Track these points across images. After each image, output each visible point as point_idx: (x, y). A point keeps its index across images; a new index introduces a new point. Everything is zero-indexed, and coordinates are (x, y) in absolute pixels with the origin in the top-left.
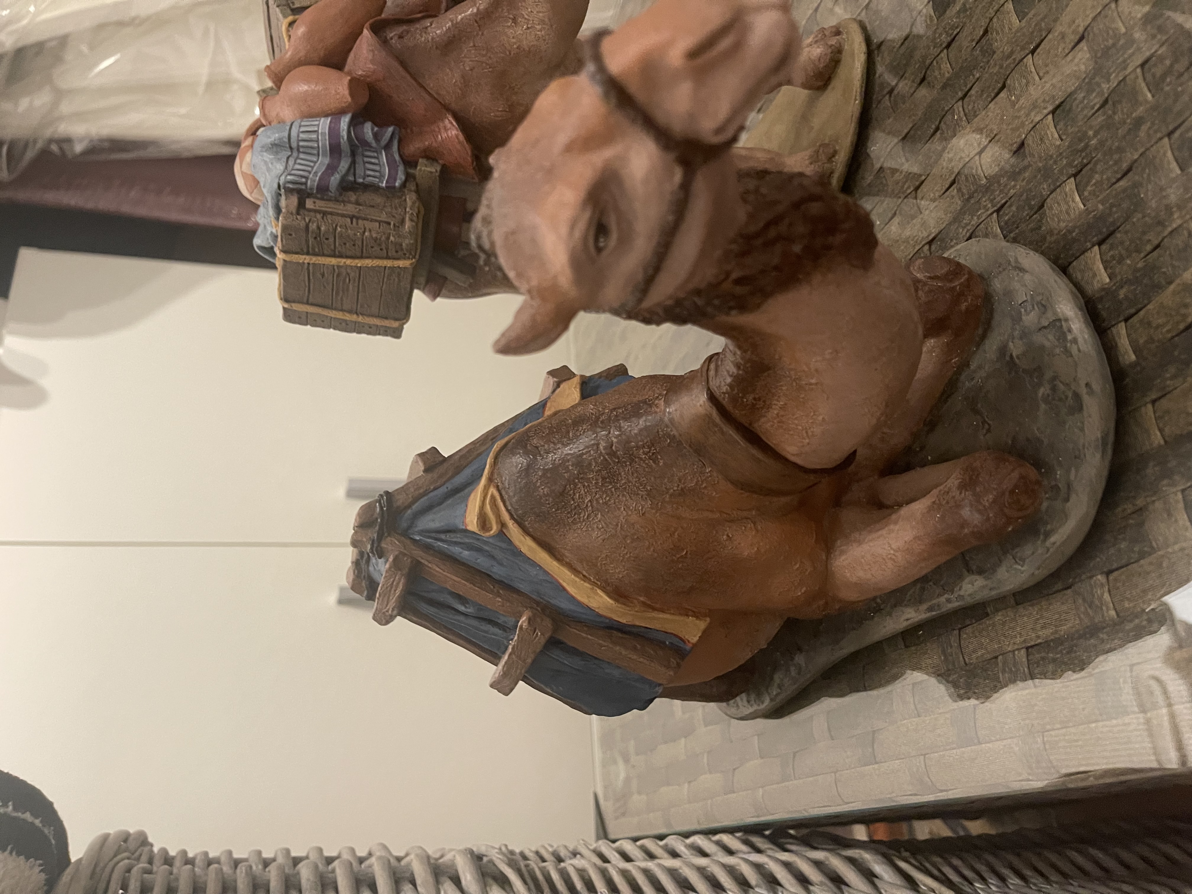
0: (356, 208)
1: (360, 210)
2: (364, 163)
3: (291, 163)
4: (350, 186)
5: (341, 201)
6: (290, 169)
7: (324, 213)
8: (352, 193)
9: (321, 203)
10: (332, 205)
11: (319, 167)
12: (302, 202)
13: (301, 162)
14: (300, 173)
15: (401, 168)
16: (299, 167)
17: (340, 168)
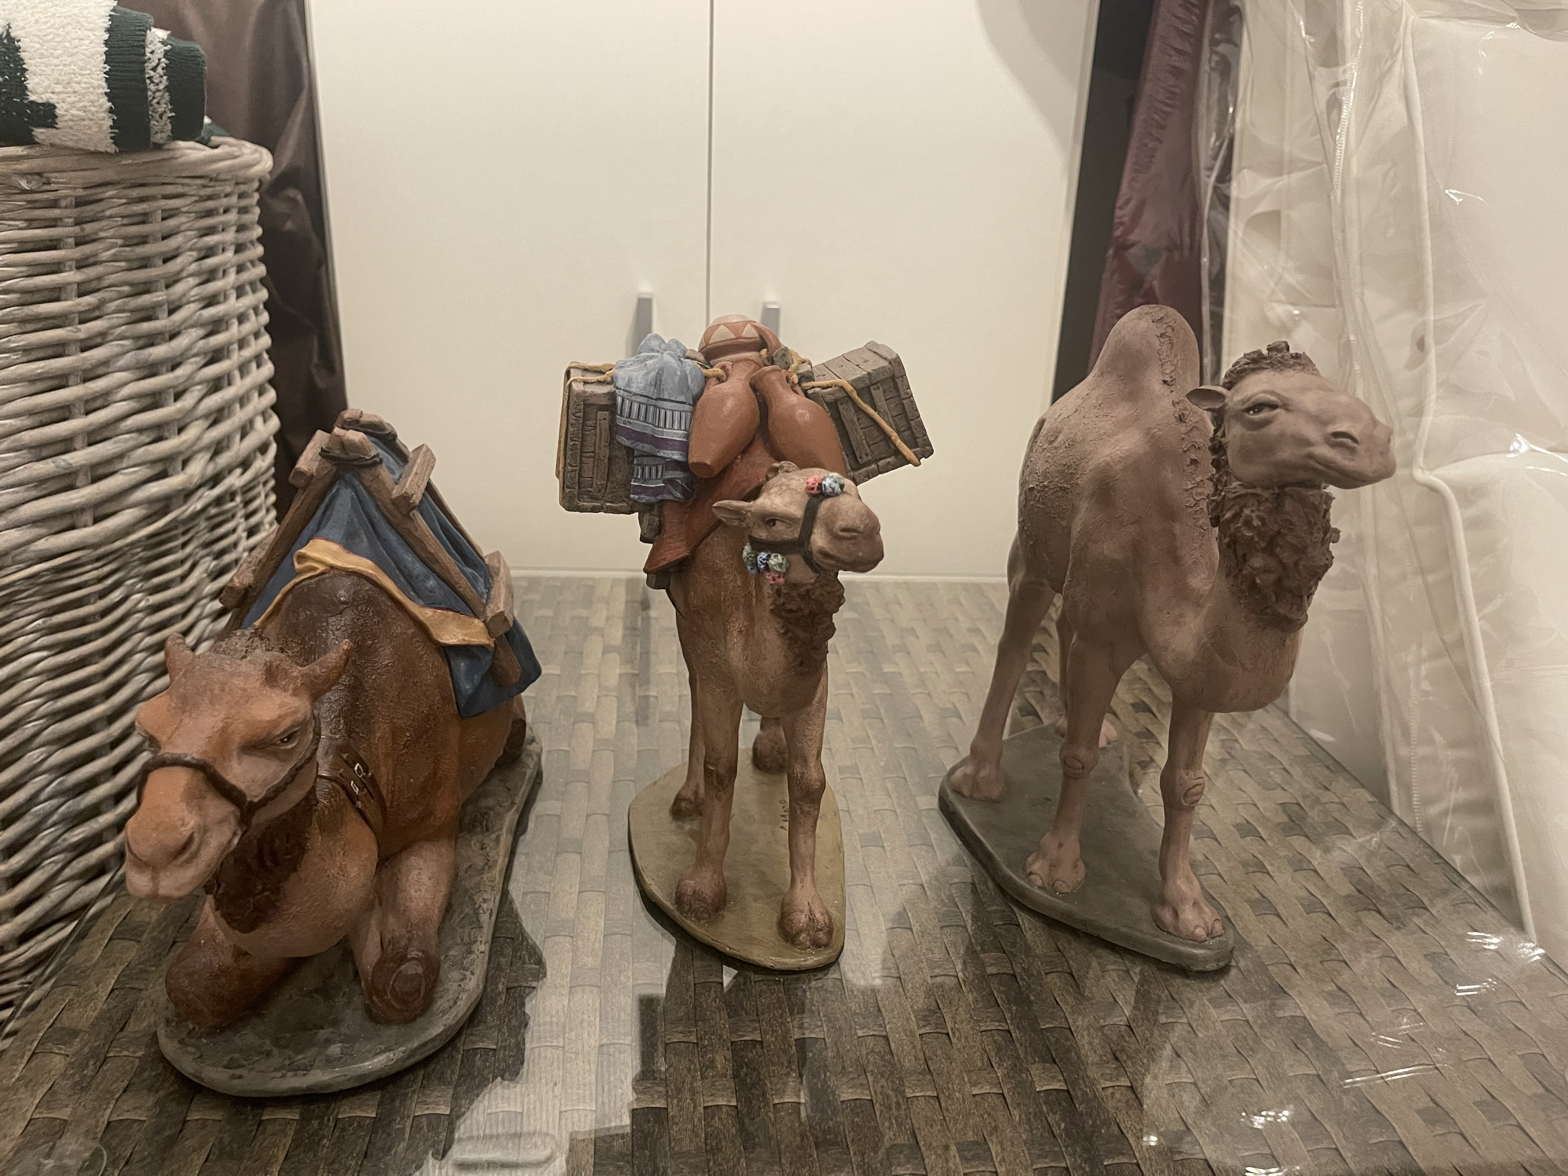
0: (604, 456)
1: (602, 460)
2: (657, 466)
3: (641, 399)
4: (630, 451)
5: (612, 441)
6: (633, 398)
7: (595, 428)
8: (625, 452)
9: (606, 424)
10: (605, 434)
11: (638, 426)
12: (602, 408)
13: (643, 408)
14: (627, 409)
15: (652, 499)
16: (635, 407)
17: (641, 445)
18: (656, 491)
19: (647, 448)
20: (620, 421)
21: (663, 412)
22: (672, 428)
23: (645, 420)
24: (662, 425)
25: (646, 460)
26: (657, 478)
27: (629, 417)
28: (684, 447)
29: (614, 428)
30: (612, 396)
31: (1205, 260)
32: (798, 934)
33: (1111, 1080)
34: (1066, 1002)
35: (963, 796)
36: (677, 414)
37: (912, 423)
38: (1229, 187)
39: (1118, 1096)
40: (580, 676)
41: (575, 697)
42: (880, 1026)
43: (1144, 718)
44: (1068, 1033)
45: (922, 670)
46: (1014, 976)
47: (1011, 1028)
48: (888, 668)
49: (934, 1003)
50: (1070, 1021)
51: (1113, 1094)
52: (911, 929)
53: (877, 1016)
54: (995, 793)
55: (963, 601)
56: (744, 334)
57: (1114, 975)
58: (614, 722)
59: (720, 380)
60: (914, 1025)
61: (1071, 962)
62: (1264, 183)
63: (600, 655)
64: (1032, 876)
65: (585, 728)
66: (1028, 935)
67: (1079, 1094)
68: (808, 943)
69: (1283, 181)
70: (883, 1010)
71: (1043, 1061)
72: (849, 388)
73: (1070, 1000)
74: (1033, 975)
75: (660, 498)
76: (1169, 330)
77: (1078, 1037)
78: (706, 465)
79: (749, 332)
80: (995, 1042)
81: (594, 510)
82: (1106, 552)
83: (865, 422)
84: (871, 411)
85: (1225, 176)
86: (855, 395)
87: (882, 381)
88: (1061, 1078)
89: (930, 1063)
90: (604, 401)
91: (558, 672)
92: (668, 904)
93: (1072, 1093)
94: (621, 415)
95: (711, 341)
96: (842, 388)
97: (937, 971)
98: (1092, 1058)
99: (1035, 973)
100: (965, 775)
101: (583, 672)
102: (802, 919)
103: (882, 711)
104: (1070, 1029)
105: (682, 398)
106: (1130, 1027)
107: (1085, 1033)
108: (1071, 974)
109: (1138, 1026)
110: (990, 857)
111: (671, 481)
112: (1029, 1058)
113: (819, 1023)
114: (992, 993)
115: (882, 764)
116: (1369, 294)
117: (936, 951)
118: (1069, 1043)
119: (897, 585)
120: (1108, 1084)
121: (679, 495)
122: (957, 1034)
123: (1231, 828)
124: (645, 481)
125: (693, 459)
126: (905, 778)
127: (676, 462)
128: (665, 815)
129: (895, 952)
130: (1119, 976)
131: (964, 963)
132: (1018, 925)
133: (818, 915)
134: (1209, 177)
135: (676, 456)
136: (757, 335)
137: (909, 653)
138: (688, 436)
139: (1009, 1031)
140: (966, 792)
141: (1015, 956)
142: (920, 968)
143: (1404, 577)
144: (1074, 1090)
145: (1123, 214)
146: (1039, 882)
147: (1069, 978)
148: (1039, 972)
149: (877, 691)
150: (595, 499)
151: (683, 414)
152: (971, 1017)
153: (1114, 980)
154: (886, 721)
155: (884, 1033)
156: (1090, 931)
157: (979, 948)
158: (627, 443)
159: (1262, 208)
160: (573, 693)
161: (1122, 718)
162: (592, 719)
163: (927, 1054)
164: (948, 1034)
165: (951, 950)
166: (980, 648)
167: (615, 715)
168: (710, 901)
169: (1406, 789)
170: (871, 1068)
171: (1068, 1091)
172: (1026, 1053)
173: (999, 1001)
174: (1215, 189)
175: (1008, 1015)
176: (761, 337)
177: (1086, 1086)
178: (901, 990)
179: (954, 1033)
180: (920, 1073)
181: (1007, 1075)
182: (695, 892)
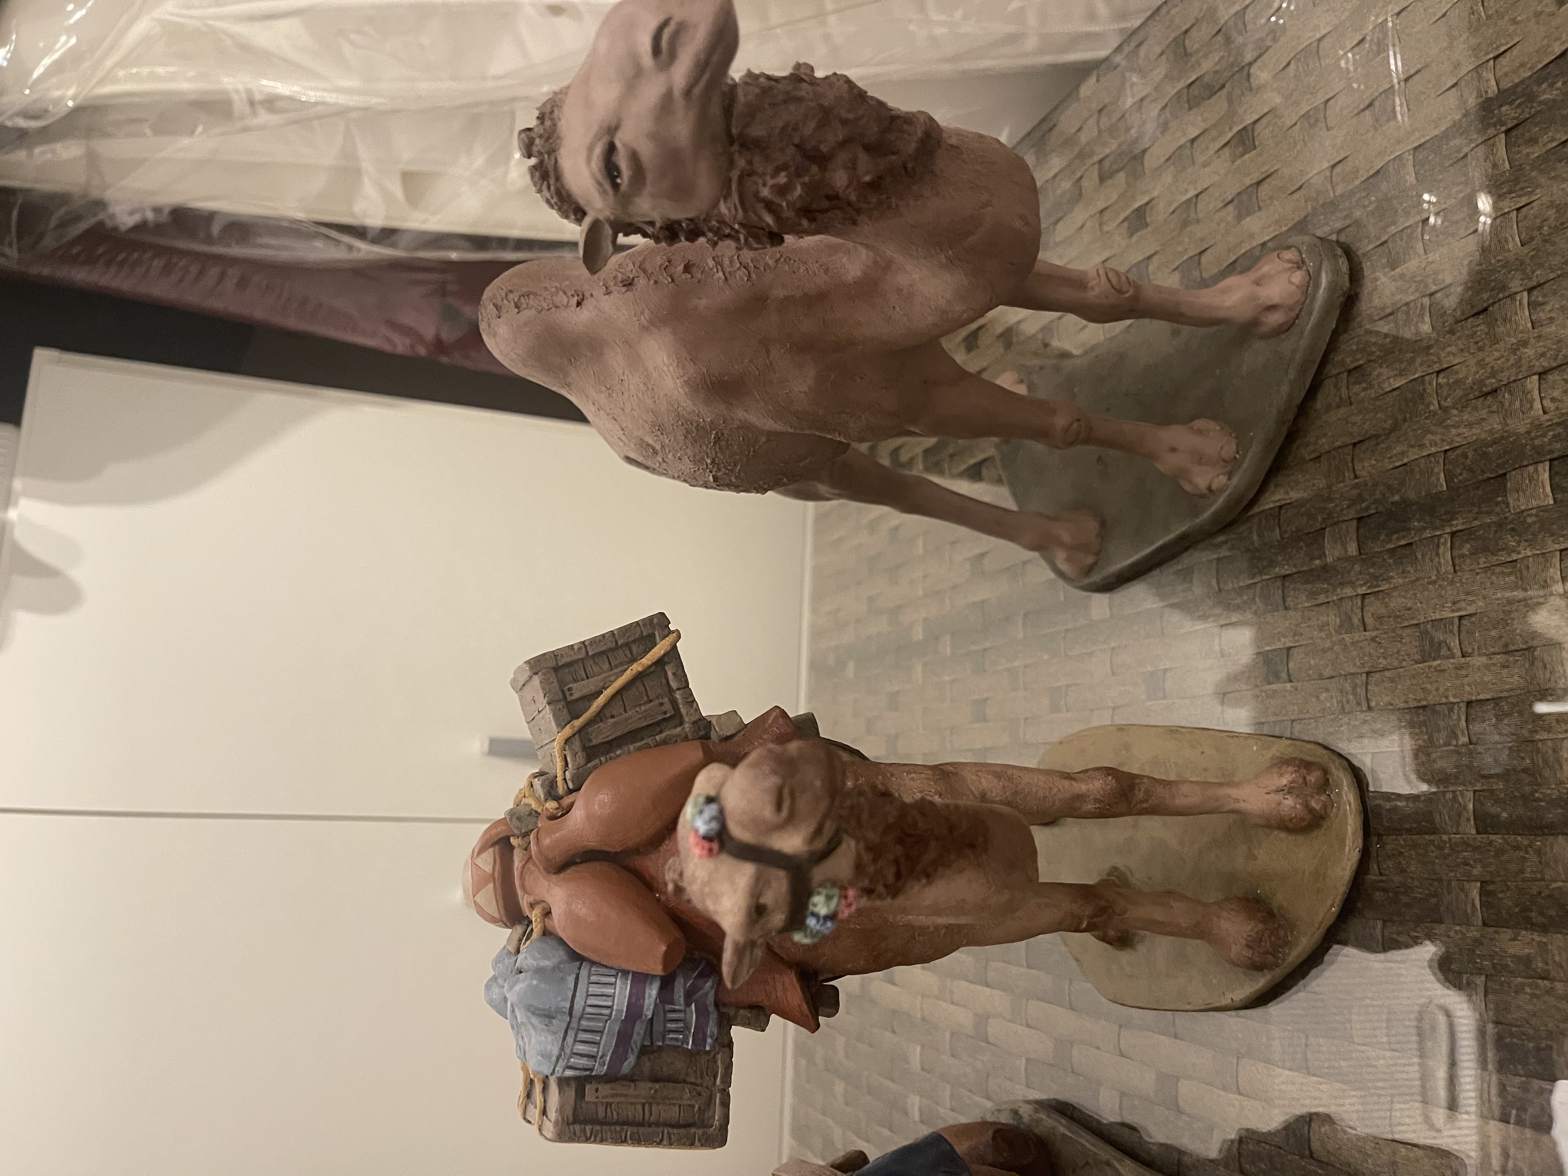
0: (650, 1089)
1: (656, 1091)
3: (570, 1039)
4: (644, 1051)
5: (631, 1079)
6: (568, 1051)
7: (608, 1105)
8: (645, 1058)
9: (605, 1089)
10: (619, 1088)
11: (607, 1043)
12: (580, 1094)
13: (583, 1036)
14: (583, 1062)
15: (714, 1016)
16: (581, 1048)
17: (635, 1037)
18: (702, 1013)
19: (639, 1029)
20: (600, 1069)
21: (588, 1010)
22: (613, 996)
23: (601, 1032)
24: (607, 1012)
25: (658, 1027)
26: (684, 1011)
27: (593, 1057)
28: (640, 979)
29: (610, 1078)
30: (563, 1082)
31: (454, 256)
32: (1311, 810)
33: (1531, 402)
34: (1403, 454)
35: (1096, 563)
36: (593, 989)
37: (620, 642)
38: (372, 228)
39: (1556, 394)
40: (923, 1019)
41: (953, 1034)
42: (1451, 710)
43: (984, 339)
44: (1452, 456)
45: (920, 593)
46: (1359, 519)
47: (1448, 530)
48: (918, 634)
49: (1408, 631)
50: (1433, 450)
51: (1553, 400)
52: (1289, 649)
53: (1435, 712)
54: (1092, 525)
55: (836, 536)
56: (488, 869)
57: (1356, 389)
58: (988, 991)
59: (547, 913)
60: (1448, 664)
61: (1338, 444)
62: (369, 188)
63: (894, 988)
64: (1214, 487)
65: (994, 1028)
66: (1294, 495)
67: (1558, 446)
68: (1323, 798)
69: (367, 166)
70: (1424, 703)
71: (1504, 491)
72: (568, 731)
73: (1399, 449)
74: (1360, 495)
75: (711, 1008)
76: (511, 296)
77: (1458, 441)
78: (666, 954)
79: (487, 862)
80: (1472, 554)
81: (726, 1104)
82: (804, 388)
83: (617, 708)
84: (601, 700)
85: (359, 232)
86: (578, 723)
87: (562, 683)
88: (1531, 469)
89: (1512, 648)
90: (571, 1093)
91: (919, 1048)
92: (1260, 982)
93: (1556, 455)
94: (592, 1070)
95: (496, 915)
96: (567, 741)
97: (1356, 621)
98: (1495, 423)
99: (1355, 492)
100: (1069, 560)
101: (919, 1016)
102: (1289, 804)
103: (973, 648)
104: (1446, 451)
105: (571, 979)
106: (1438, 372)
107: (1453, 431)
108: (1355, 445)
109: (1440, 361)
110: (1183, 537)
111: (689, 996)
112: (1497, 509)
113: (1449, 796)
114: (1389, 550)
115: (1046, 657)
116: (497, 68)
117: (1324, 619)
118: (1470, 455)
119: (814, 610)
120: (1537, 405)
121: (709, 984)
122: (1463, 604)
123: (1134, 239)
124: (688, 1028)
125: (657, 969)
126: (1067, 631)
127: (662, 989)
128: (1124, 957)
129: (1326, 674)
130: (1356, 383)
131: (1342, 584)
132: (1281, 507)
133: (1284, 781)
134: (359, 250)
135: (652, 992)
136: (491, 850)
137: (900, 607)
138: (625, 973)
139: (1453, 534)
140: (1090, 560)
141: (1330, 516)
142: (1353, 644)
143: (827, 38)
144: (1551, 452)
145: (401, 345)
146: (1223, 479)
147: (1364, 446)
148: (1355, 486)
149: (948, 650)
150: (710, 1099)
151: (594, 978)
152: (1434, 583)
153: (1365, 389)
154: (988, 644)
155: (1463, 706)
156: (1291, 417)
157: (1317, 562)
158: (631, 1059)
159: (398, 191)
160: (948, 1035)
161: (985, 364)
162: (982, 1020)
163: (1496, 650)
164: (1461, 618)
165: (1322, 599)
166: (895, 523)
167: (979, 988)
168: (1261, 926)
169: (1077, 40)
170: (1525, 732)
171: (1551, 460)
172: (1489, 513)
173: (1403, 542)
174: (374, 241)
175: (1427, 534)
176: (493, 845)
177: (1544, 435)
178: (1387, 674)
179: (1459, 610)
180: (1532, 664)
181: (1531, 543)
182: (1248, 946)
